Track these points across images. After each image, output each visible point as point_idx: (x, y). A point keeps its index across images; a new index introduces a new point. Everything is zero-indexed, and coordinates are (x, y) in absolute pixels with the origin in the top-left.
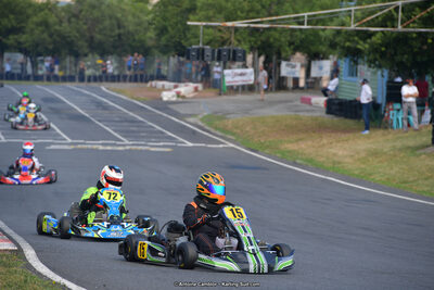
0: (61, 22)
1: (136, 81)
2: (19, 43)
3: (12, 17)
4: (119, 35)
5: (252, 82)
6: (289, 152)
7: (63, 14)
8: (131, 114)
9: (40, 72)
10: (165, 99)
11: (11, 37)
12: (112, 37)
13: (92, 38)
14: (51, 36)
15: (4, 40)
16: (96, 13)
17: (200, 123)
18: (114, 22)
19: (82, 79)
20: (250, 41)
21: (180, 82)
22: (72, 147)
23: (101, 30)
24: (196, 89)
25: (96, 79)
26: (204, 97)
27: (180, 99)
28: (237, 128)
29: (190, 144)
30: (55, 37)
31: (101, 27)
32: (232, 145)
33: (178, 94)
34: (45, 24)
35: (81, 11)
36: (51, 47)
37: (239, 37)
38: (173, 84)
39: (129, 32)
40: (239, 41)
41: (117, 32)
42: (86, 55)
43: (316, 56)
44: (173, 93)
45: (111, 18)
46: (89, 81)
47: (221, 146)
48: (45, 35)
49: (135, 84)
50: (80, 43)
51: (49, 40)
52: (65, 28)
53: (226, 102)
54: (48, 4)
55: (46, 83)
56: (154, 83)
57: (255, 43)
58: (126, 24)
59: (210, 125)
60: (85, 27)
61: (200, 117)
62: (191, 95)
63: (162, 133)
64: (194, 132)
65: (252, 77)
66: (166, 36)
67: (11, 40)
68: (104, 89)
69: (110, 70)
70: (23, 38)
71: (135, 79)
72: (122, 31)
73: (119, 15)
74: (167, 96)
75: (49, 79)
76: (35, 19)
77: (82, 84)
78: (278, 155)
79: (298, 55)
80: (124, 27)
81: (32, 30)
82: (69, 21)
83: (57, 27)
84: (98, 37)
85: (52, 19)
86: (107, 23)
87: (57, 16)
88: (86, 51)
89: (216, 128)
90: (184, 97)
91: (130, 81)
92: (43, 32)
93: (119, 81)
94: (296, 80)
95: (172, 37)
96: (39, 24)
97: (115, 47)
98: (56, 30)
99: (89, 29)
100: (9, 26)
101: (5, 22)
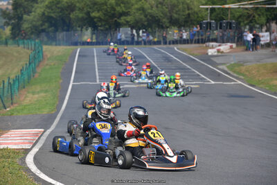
0: (152, 7)
1: (198, 43)
2: (127, 22)
3: (122, 5)
4: (189, 14)
5: (268, 41)
6: (274, 86)
8: (185, 64)
9: (140, 39)
10: (210, 54)
11: (122, 18)
12: (184, 15)
13: (171, 16)
14: (146, 16)
15: (118, 20)
17: (226, 69)
18: (186, 6)
19: (165, 43)
20: (267, 15)
21: (223, 42)
22: (137, 86)
23: (177, 11)
24: (231, 47)
26: (235, 52)
27: (220, 54)
28: (247, 71)
29: (213, 82)
30: (148, 16)
31: (177, 9)
32: (240, 82)
33: (218, 51)
34: (142, 9)
36: (146, 23)
37: (259, 13)
38: (218, 44)
39: (195, 12)
40: (259, 15)
41: (187, 12)
42: (168, 27)
44: (215, 50)
45: (183, 3)
46: (170, 44)
47: (233, 83)
48: (142, 17)
49: (197, 45)
50: (164, 20)
51: (144, 19)
52: (155, 11)
53: (250, 55)
55: (143, 46)
56: (207, 44)
57: (270, 16)
58: (192, 7)
59: (231, 70)
60: (167, 10)
61: (228, 65)
62: (228, 51)
63: (199, 75)
64: (219, 75)
65: (269, 38)
66: (214, 14)
67: (122, 20)
68: (176, 49)
70: (129, 18)
71: (198, 42)
72: (190, 11)
73: (188, 2)
74: (211, 52)
75: (145, 44)
76: (136, 6)
77: (165, 46)
78: (267, 88)
80: (191, 9)
81: (134, 13)
82: (157, 7)
83: (150, 11)
84: (175, 16)
85: (147, 6)
86: (181, 6)
87: (150, 4)
88: (168, 25)
89: (234, 72)
90: (222, 52)
91: (195, 43)
92: (141, 14)
93: (188, 43)
95: (218, 14)
96: (138, 9)
97: (186, 22)
98: (149, 13)
99: (169, 11)
100: (121, 11)
101: (118, 9)
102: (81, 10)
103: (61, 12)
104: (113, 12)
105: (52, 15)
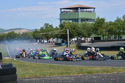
43: (54, 38)
49: (31, 43)
53: (42, 45)
55: (19, 44)
58: (29, 36)
70: (16, 38)
74: (35, 44)
79: (52, 38)
85: (20, 36)
94: (52, 42)
102: (6, 37)
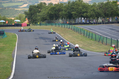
0: (98, 9)
2: (86, 15)
3: (84, 9)
7: (98, 7)
11: (84, 14)
12: (111, 12)
13: (105, 13)
14: (95, 13)
16: (107, 7)
18: (111, 8)
25: (107, 23)
31: (108, 10)
34: (94, 10)
35: (102, 6)
39: (114, 11)
46: (105, 24)
48: (94, 13)
50: (102, 14)
51: (94, 14)
52: (99, 11)
54: (94, 5)
60: (104, 10)
69: (110, 21)
72: (113, 11)
75: (94, 24)
76: (91, 9)
77: (103, 25)
80: (113, 10)
81: (90, 12)
82: (100, 9)
83: (97, 11)
84: (107, 12)
87: (96, 8)
88: (104, 16)
93: (113, 23)
97: (111, 15)
101: (83, 10)
103: (55, 12)
104: (80, 12)
105: (52, 13)
